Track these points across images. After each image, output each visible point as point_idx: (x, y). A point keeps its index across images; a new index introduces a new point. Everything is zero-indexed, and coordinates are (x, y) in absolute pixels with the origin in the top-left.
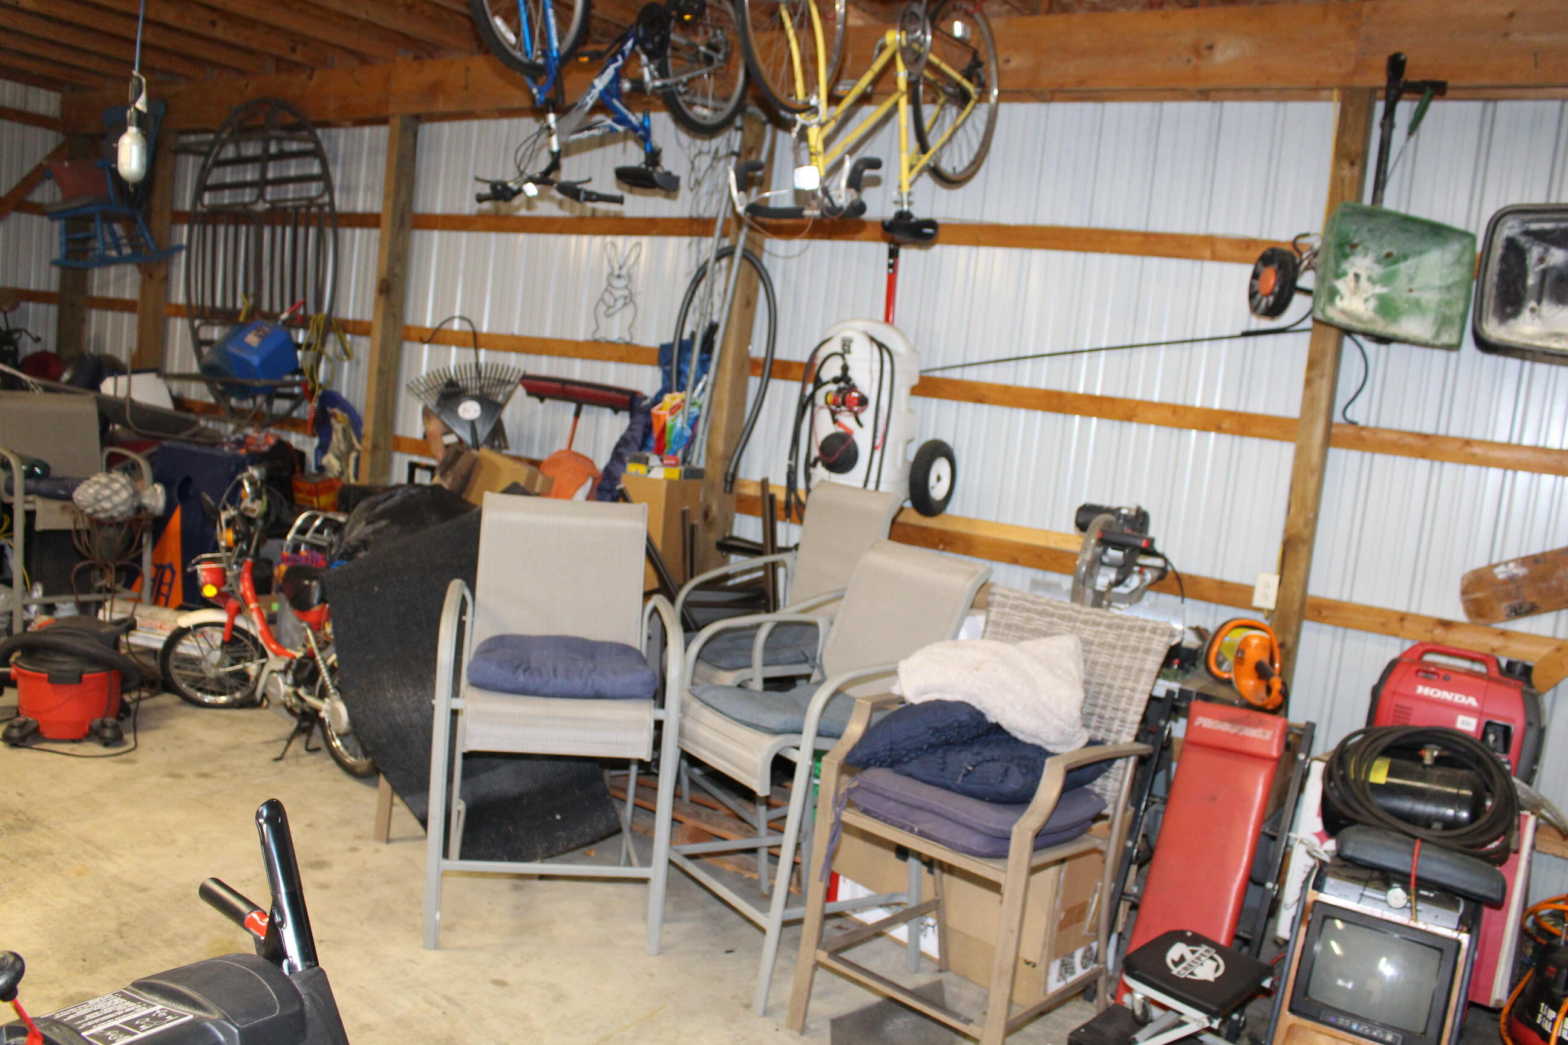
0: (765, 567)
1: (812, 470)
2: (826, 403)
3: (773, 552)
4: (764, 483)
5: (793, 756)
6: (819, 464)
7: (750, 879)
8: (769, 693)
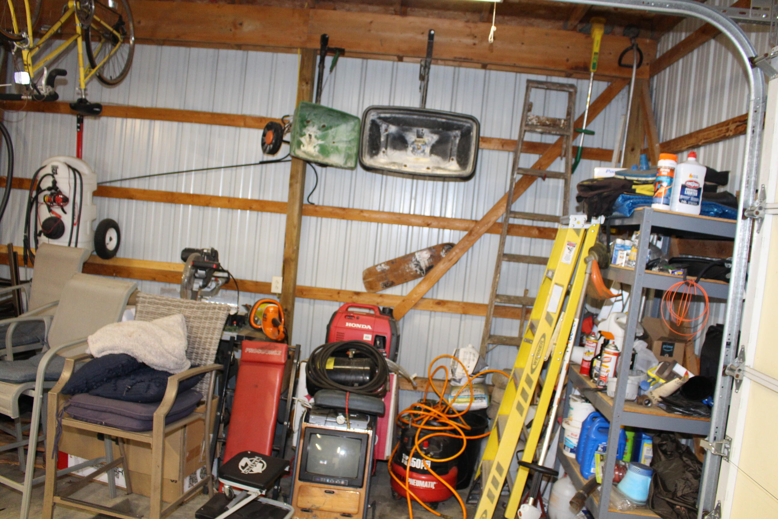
0: (13, 291)
1: (38, 238)
2: (44, 201)
3: (17, 284)
4: (10, 246)
5: (32, 394)
6: (42, 234)
7: (15, 466)
8: (16, 361)
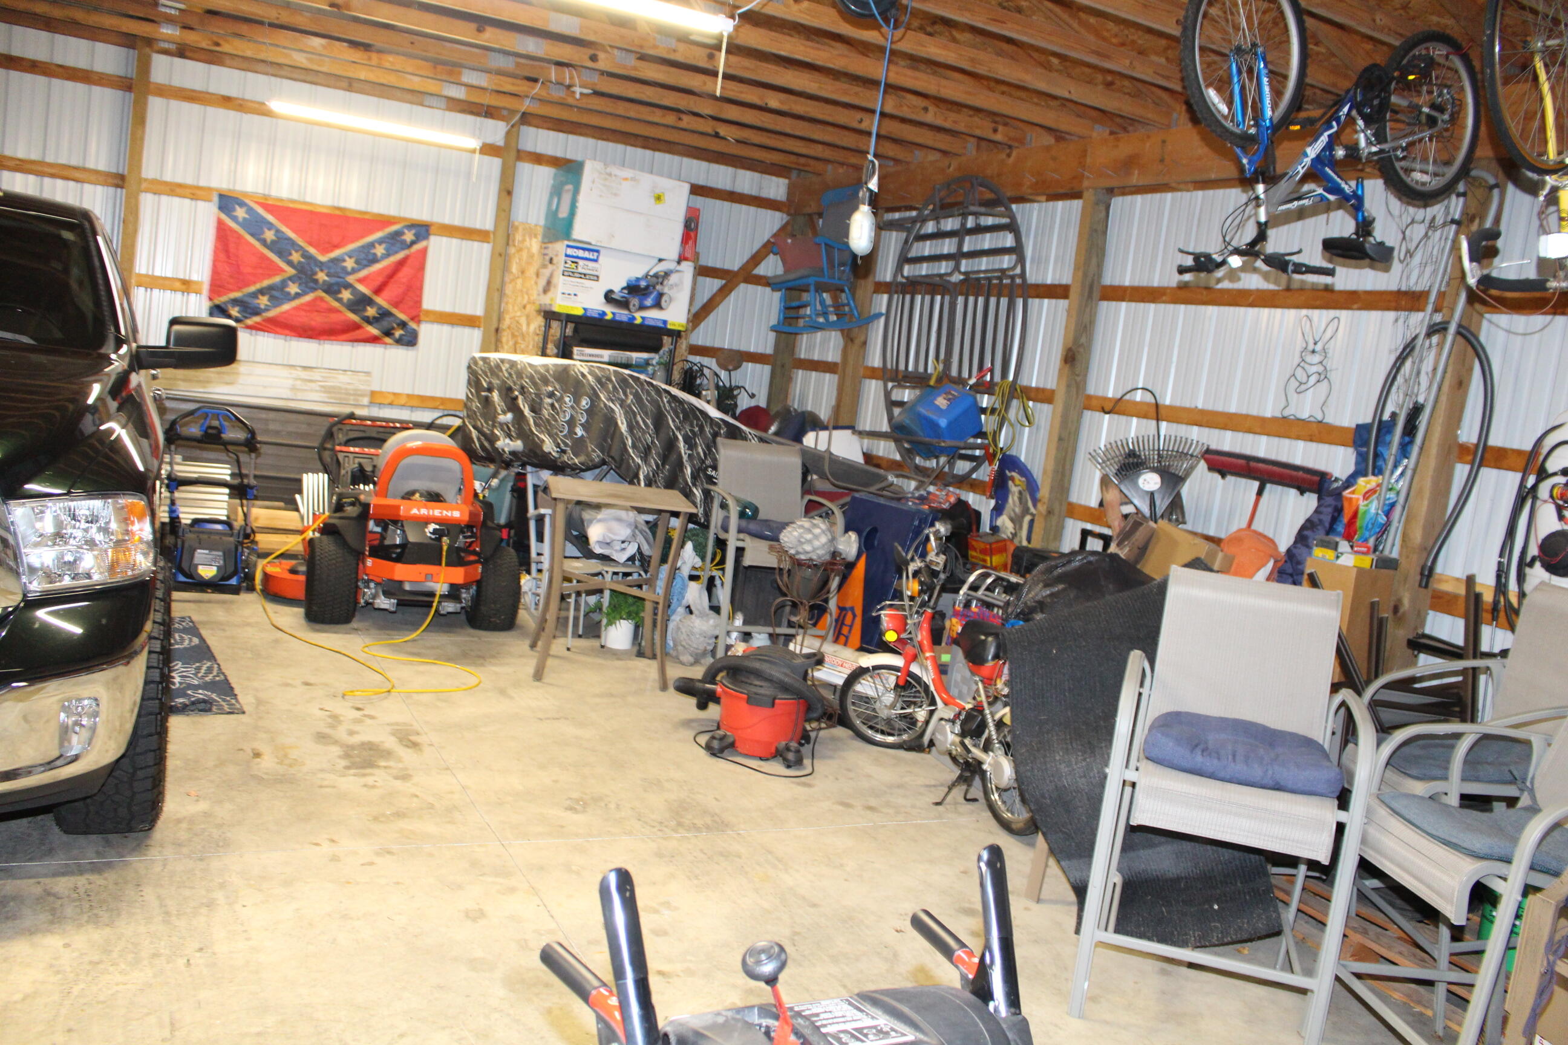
0: (1464, 672)
1: (1528, 570)
2: (1551, 496)
3: (1475, 657)
4: (1470, 580)
5: (1497, 885)
6: (1538, 564)
8: (1467, 811)
